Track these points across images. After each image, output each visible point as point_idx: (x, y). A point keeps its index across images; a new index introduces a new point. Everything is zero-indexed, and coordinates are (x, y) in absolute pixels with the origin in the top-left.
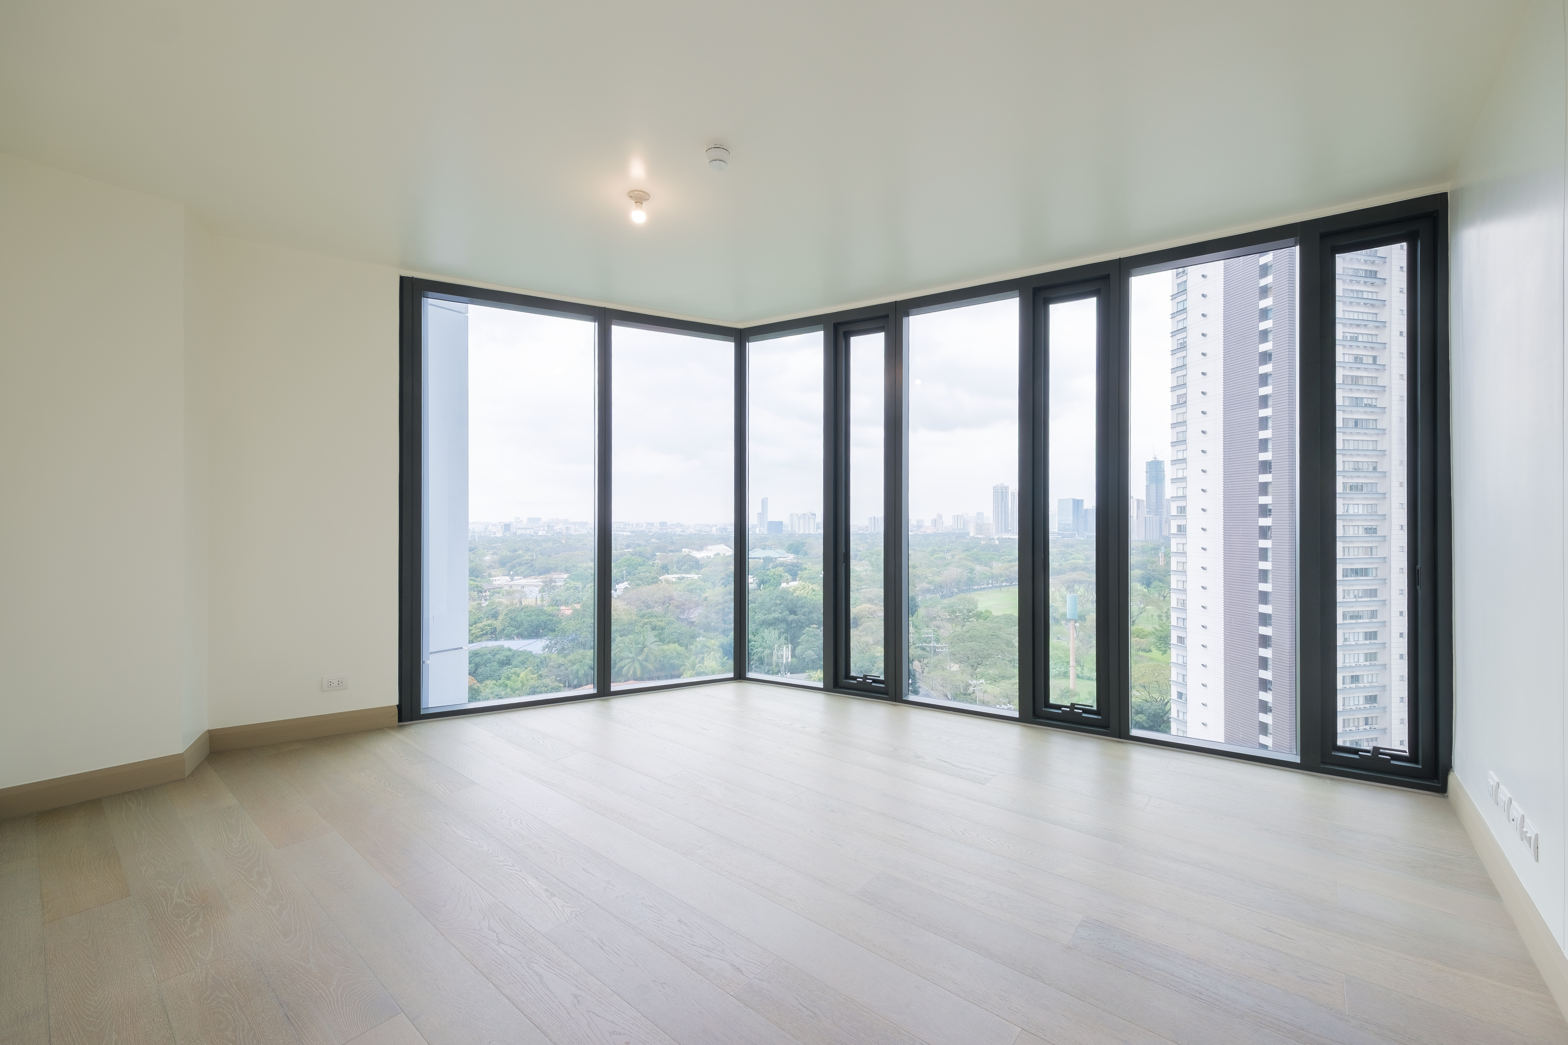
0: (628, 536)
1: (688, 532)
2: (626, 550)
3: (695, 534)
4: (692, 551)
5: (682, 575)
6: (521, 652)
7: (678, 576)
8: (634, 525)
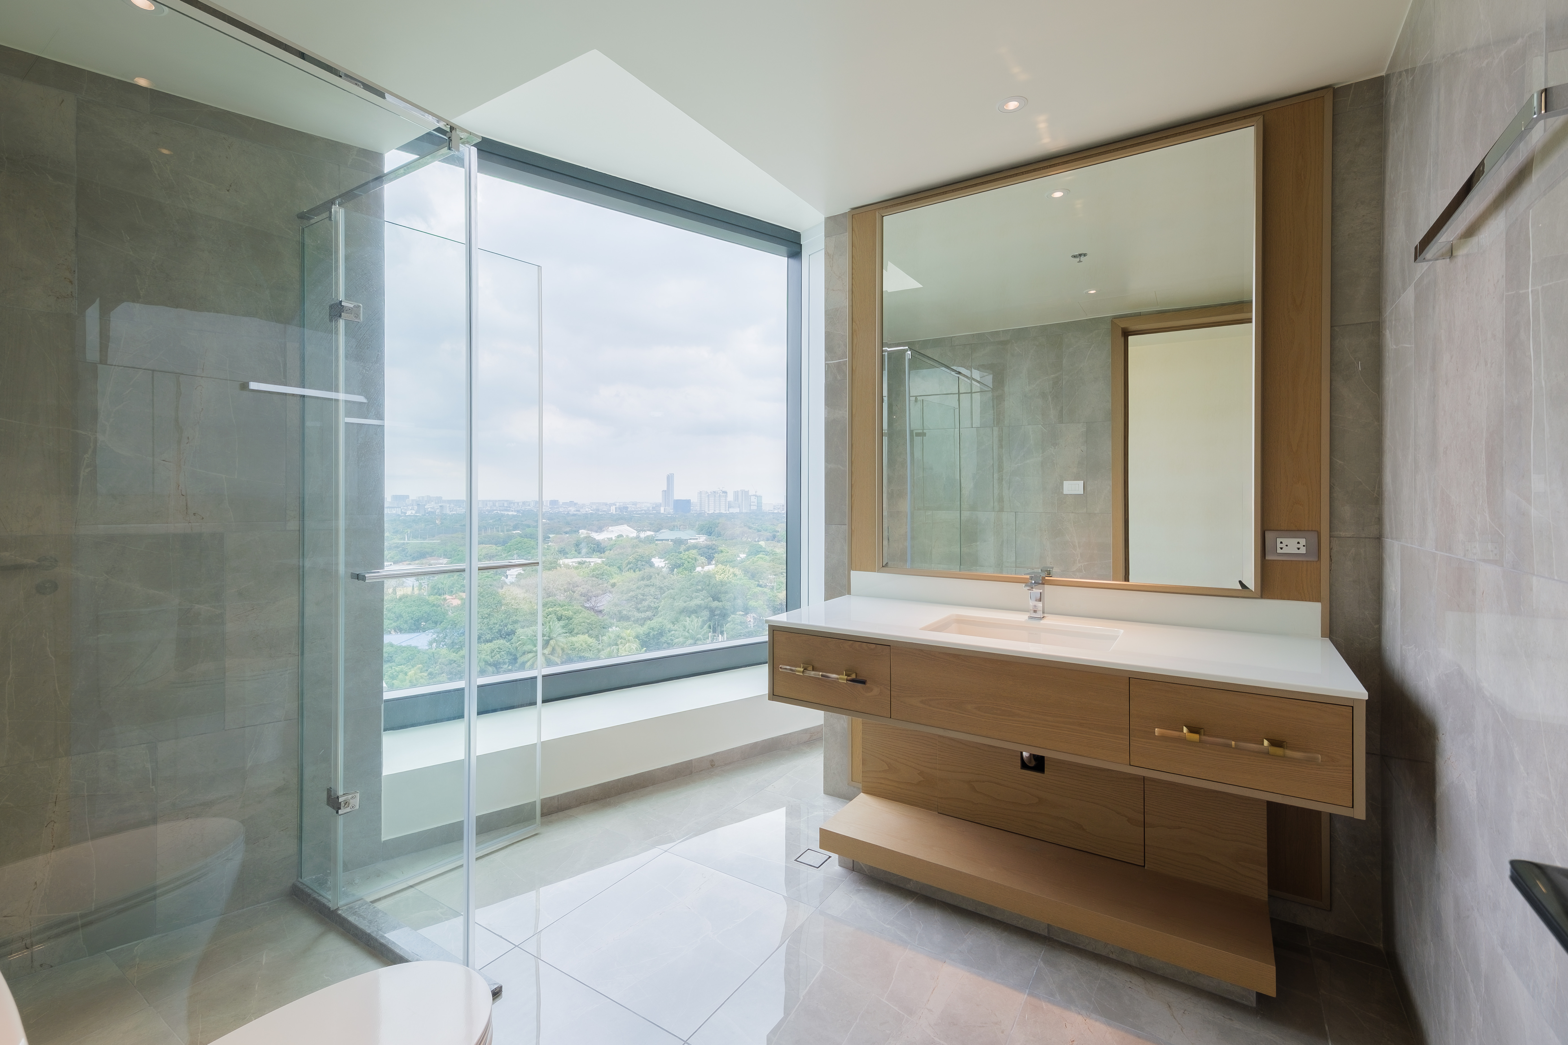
0: (513, 516)
1: (583, 511)
2: (514, 532)
3: (591, 514)
4: (590, 532)
5: (584, 559)
6: (405, 647)
7: (579, 560)
8: (520, 504)
